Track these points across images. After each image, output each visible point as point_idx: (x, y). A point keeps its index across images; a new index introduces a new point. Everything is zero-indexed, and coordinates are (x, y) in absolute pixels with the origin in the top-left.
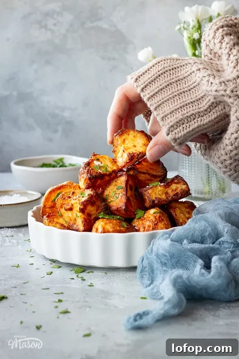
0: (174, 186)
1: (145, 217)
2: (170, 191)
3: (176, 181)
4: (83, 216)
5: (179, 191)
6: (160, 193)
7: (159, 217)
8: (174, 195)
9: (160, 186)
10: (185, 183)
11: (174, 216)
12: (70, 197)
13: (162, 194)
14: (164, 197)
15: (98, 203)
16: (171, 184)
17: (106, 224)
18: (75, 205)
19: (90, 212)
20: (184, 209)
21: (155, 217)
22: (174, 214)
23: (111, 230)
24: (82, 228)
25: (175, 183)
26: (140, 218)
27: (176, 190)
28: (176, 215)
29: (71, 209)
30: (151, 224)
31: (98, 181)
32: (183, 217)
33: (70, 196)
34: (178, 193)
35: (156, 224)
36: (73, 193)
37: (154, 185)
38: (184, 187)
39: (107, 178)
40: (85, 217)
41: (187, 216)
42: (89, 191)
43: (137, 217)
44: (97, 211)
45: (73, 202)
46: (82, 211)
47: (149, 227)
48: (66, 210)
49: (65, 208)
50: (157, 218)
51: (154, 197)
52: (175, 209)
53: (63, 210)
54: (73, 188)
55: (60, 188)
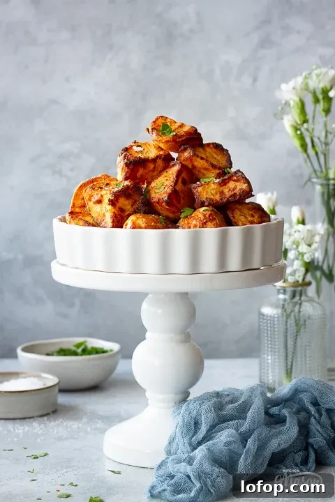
0: (231, 184)
1: (193, 215)
2: (226, 191)
3: (235, 178)
4: (113, 210)
5: (237, 191)
6: (213, 192)
7: (210, 215)
8: (231, 196)
9: (214, 183)
10: (247, 181)
11: (232, 218)
12: (101, 188)
13: (216, 193)
14: (217, 197)
15: (136, 197)
16: (228, 182)
17: (138, 218)
18: (105, 197)
19: (123, 207)
20: (246, 211)
21: (204, 216)
22: (231, 216)
23: (143, 225)
24: (110, 225)
25: (234, 181)
26: (186, 217)
27: (234, 190)
28: (234, 217)
29: (99, 202)
30: (198, 224)
31: (138, 171)
32: (243, 220)
33: (103, 187)
34: (235, 194)
35: (205, 223)
36: (107, 184)
37: (207, 180)
38: (245, 186)
39: (152, 166)
40: (116, 212)
41: (249, 219)
42: (127, 183)
43: (182, 215)
44: (132, 205)
45: (103, 192)
46: (112, 203)
47: (195, 226)
48: (95, 203)
49: (93, 200)
50: (207, 216)
51: (204, 196)
52: (233, 211)
53: (91, 205)
54: (108, 180)
55: (92, 181)
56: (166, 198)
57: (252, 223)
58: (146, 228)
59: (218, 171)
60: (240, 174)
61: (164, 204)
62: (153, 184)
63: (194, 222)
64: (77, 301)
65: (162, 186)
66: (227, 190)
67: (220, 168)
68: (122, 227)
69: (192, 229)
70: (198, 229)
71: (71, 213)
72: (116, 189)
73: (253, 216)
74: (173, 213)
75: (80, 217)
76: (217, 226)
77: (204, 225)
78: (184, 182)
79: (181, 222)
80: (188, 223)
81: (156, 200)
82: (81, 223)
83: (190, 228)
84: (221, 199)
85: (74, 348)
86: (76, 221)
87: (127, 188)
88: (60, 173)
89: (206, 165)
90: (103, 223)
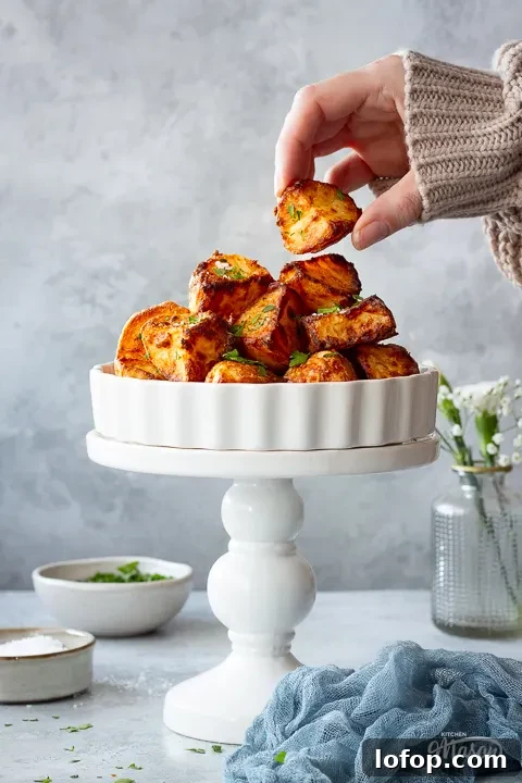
0: (365, 317)
1: (308, 363)
2: (356, 326)
3: (370, 307)
4: (189, 356)
5: (373, 327)
6: (338, 328)
7: (335, 362)
8: (364, 335)
9: (339, 315)
10: (388, 312)
11: (365, 367)
12: (167, 324)
13: (342, 331)
14: (344, 336)
15: (220, 336)
16: (360, 313)
17: (229, 367)
18: (175, 337)
19: (203, 352)
20: (385, 358)
21: (326, 363)
22: (364, 364)
23: (237, 378)
24: (185, 377)
25: (369, 311)
26: (298, 366)
27: (368, 325)
28: (369, 366)
29: (167, 344)
30: (318, 375)
31: (222, 299)
32: (381, 371)
33: (170, 321)
34: (370, 331)
35: (328, 375)
36: (176, 318)
37: (328, 311)
38: (385, 320)
39: (242, 292)
40: (193, 359)
41: (391, 369)
42: (206, 315)
43: (292, 363)
44: (217, 349)
45: (172, 330)
46: (188, 345)
47: (314, 379)
48: (159, 346)
49: (156, 342)
50: (331, 364)
51: (324, 334)
52: (367, 356)
53: (152, 348)
54: (176, 312)
55: (151, 313)
56: (268, 338)
57: (394, 374)
58: (242, 381)
59: (340, 299)
60: (377, 301)
61: (265, 347)
62: (244, 318)
63: (311, 373)
64: (118, 502)
65: (259, 321)
66: (359, 324)
67: (343, 294)
68: (203, 380)
69: (308, 384)
70: (317, 383)
71: (124, 360)
72: (192, 325)
73: (394, 364)
74: (279, 359)
75: (137, 366)
76: (345, 379)
77: (326, 377)
78: (291, 315)
79: (290, 373)
80: (302, 375)
81: (251, 341)
82: (140, 374)
83: (305, 382)
84: (350, 339)
85: (118, 573)
86: (132, 372)
87: (207, 323)
88: (92, 302)
89: (322, 290)
90: (173, 377)
